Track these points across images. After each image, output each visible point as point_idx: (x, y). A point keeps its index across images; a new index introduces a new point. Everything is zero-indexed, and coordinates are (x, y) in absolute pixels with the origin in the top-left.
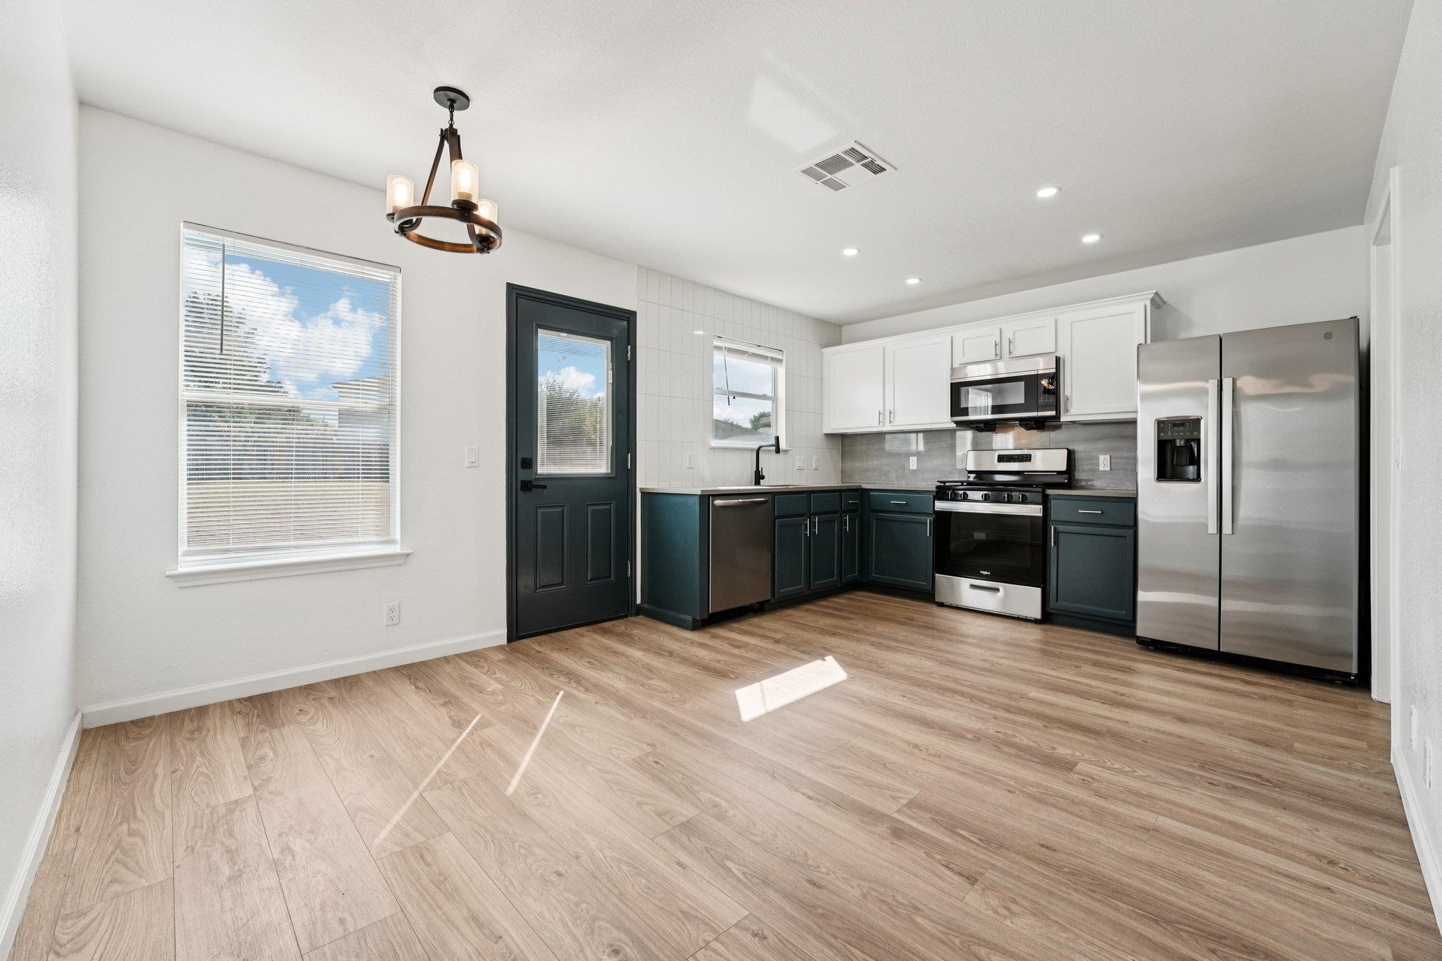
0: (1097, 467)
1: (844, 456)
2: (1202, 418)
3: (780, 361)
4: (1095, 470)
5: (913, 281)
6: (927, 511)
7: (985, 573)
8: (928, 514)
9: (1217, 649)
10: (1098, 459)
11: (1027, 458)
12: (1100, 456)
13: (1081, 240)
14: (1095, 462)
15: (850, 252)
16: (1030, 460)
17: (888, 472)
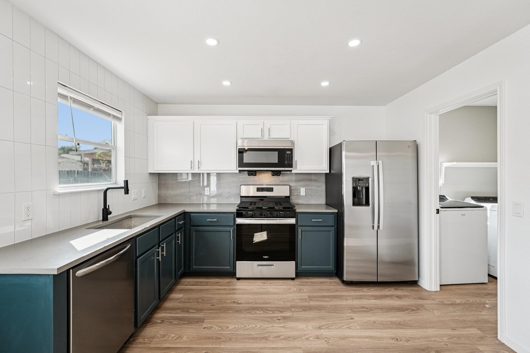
0: (300, 194)
1: (160, 186)
2: (370, 177)
3: (119, 119)
4: (299, 195)
5: (226, 83)
6: (230, 224)
7: (266, 257)
8: (230, 226)
9: (377, 281)
10: (300, 190)
11: (271, 190)
12: (301, 188)
13: (320, 84)
14: (298, 191)
15: (211, 42)
16: (273, 191)
17: (191, 196)
